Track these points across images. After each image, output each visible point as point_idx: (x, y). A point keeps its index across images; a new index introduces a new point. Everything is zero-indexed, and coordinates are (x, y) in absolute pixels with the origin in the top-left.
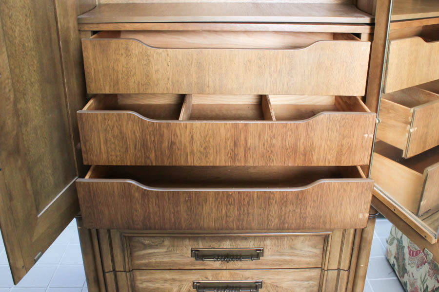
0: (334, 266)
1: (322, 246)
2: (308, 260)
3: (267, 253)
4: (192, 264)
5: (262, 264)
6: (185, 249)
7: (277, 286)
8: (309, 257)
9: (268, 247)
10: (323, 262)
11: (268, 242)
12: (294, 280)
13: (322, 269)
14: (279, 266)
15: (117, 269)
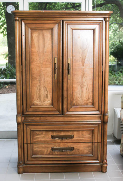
0: (96, 141)
1: (92, 134)
2: (88, 139)
3: (75, 137)
4: (52, 141)
5: (73, 141)
6: (49, 135)
7: (79, 150)
8: (88, 138)
9: (75, 134)
10: (92, 140)
11: (75, 133)
12: (84, 147)
13: (93, 143)
14: (78, 142)
15: (28, 143)
